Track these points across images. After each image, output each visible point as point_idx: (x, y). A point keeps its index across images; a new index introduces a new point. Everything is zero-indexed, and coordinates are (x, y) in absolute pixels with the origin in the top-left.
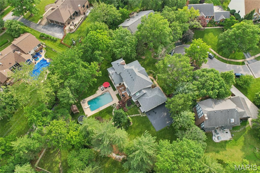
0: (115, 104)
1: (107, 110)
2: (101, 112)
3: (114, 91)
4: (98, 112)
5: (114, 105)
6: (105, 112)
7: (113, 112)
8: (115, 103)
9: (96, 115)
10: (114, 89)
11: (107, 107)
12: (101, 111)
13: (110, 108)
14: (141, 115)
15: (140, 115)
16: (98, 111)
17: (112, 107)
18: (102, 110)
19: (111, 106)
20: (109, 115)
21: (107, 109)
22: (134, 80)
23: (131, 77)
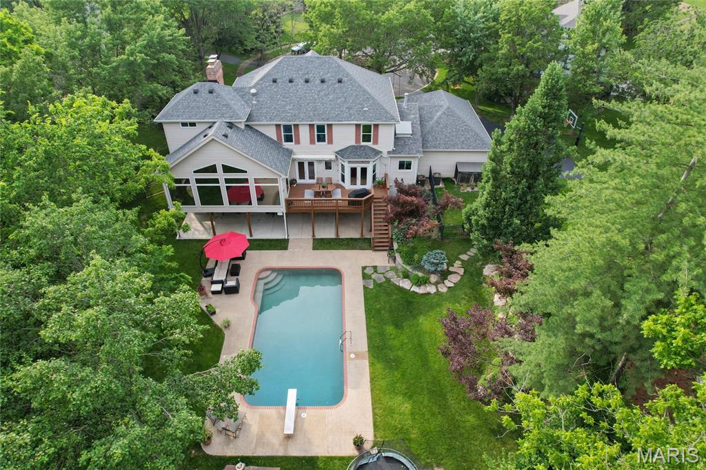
0: (369, 272)
1: (386, 315)
2: (379, 350)
4: (372, 364)
5: (366, 277)
6: (390, 329)
7: (415, 289)
8: (364, 268)
9: (383, 383)
12: (372, 346)
13: (376, 298)
16: (367, 362)
17: (378, 285)
18: (369, 338)
19: (365, 288)
21: (371, 313)
22: (345, 79)
23: (318, 82)
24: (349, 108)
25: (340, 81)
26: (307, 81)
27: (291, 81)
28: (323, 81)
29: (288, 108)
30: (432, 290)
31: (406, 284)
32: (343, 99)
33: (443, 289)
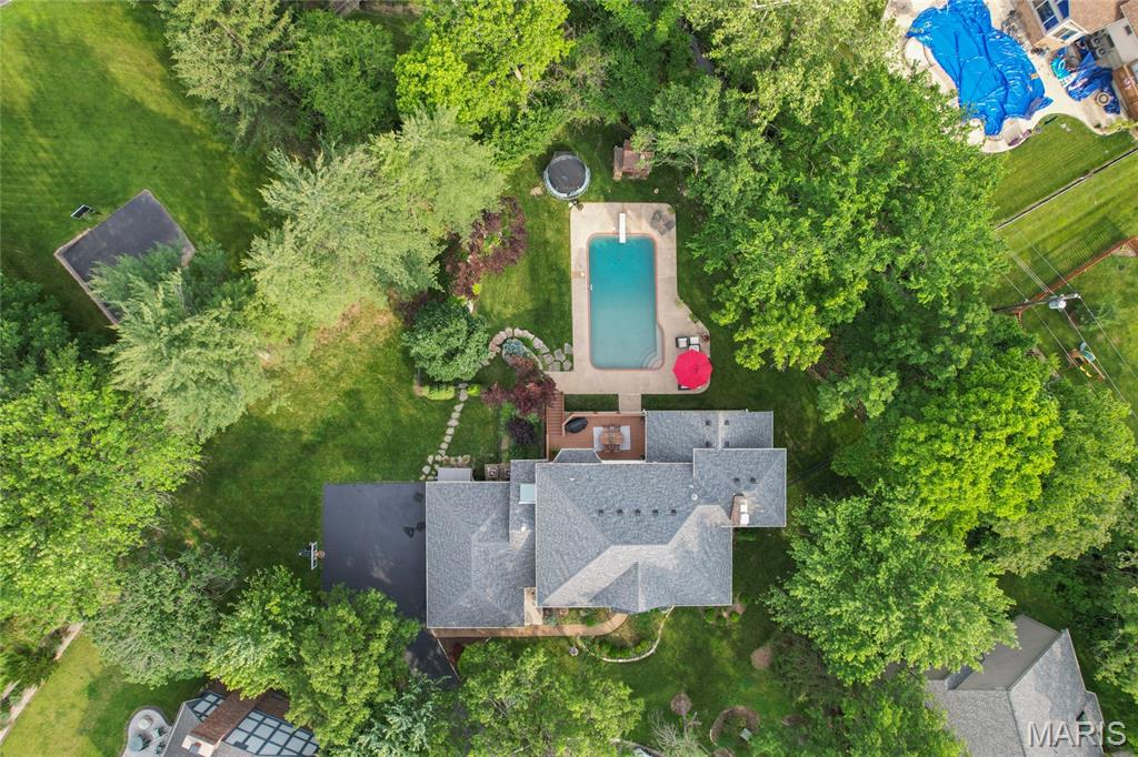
0: (567, 365)
1: (556, 314)
2: (563, 279)
3: (643, 396)
4: (569, 265)
5: (570, 358)
6: (554, 300)
7: (531, 336)
8: (572, 368)
9: (563, 251)
10: (652, 402)
11: (574, 320)
12: (568, 282)
13: (562, 333)
14: (438, 458)
15: (443, 452)
16: (573, 269)
17: (560, 346)
18: (569, 290)
19: (571, 344)
20: (526, 311)
21: (566, 315)
22: (595, 515)
23: (625, 511)
24: (590, 480)
25: (601, 512)
26: (638, 512)
27: (656, 512)
28: (620, 512)
29: (655, 480)
30: (518, 332)
31: (538, 343)
32: (597, 490)
33: (509, 330)
